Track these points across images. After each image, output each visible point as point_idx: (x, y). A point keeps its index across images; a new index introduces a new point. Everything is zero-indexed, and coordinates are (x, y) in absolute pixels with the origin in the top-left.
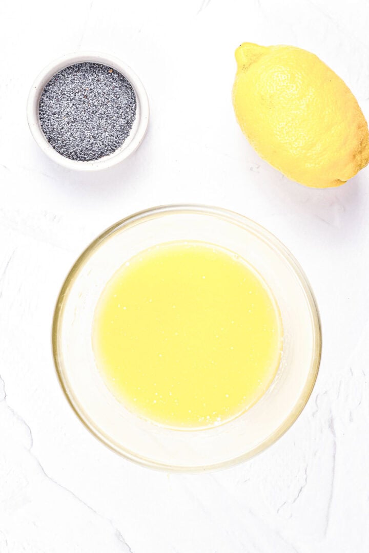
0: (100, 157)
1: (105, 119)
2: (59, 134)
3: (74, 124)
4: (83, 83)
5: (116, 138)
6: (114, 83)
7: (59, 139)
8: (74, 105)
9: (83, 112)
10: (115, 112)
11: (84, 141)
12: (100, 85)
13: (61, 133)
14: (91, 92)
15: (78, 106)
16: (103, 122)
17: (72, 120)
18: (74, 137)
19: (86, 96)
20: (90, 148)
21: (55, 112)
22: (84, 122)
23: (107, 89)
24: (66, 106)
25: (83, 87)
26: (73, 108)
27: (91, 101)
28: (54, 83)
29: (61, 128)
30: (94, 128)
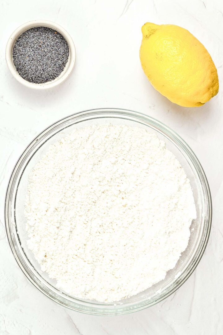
0: (46, 82)
1: (50, 60)
2: (23, 67)
3: (32, 62)
4: (39, 38)
5: (56, 72)
6: (57, 40)
7: (23, 69)
8: (33, 51)
9: (38, 55)
10: (56, 57)
11: (37, 72)
12: (49, 41)
13: (24, 66)
14: (43, 44)
15: (35, 51)
16: (49, 62)
17: (32, 59)
18: (31, 69)
19: (41, 46)
20: (41, 76)
21: (22, 54)
22: (38, 61)
23: (53, 43)
24: (29, 51)
25: (39, 40)
26: (32, 52)
27: (43, 49)
28: (23, 37)
29: (24, 63)
30: (43, 65)
